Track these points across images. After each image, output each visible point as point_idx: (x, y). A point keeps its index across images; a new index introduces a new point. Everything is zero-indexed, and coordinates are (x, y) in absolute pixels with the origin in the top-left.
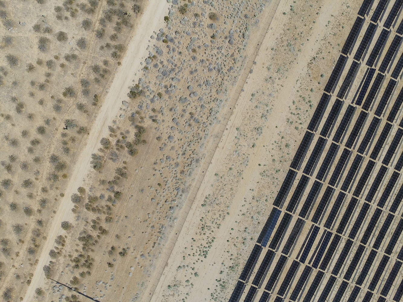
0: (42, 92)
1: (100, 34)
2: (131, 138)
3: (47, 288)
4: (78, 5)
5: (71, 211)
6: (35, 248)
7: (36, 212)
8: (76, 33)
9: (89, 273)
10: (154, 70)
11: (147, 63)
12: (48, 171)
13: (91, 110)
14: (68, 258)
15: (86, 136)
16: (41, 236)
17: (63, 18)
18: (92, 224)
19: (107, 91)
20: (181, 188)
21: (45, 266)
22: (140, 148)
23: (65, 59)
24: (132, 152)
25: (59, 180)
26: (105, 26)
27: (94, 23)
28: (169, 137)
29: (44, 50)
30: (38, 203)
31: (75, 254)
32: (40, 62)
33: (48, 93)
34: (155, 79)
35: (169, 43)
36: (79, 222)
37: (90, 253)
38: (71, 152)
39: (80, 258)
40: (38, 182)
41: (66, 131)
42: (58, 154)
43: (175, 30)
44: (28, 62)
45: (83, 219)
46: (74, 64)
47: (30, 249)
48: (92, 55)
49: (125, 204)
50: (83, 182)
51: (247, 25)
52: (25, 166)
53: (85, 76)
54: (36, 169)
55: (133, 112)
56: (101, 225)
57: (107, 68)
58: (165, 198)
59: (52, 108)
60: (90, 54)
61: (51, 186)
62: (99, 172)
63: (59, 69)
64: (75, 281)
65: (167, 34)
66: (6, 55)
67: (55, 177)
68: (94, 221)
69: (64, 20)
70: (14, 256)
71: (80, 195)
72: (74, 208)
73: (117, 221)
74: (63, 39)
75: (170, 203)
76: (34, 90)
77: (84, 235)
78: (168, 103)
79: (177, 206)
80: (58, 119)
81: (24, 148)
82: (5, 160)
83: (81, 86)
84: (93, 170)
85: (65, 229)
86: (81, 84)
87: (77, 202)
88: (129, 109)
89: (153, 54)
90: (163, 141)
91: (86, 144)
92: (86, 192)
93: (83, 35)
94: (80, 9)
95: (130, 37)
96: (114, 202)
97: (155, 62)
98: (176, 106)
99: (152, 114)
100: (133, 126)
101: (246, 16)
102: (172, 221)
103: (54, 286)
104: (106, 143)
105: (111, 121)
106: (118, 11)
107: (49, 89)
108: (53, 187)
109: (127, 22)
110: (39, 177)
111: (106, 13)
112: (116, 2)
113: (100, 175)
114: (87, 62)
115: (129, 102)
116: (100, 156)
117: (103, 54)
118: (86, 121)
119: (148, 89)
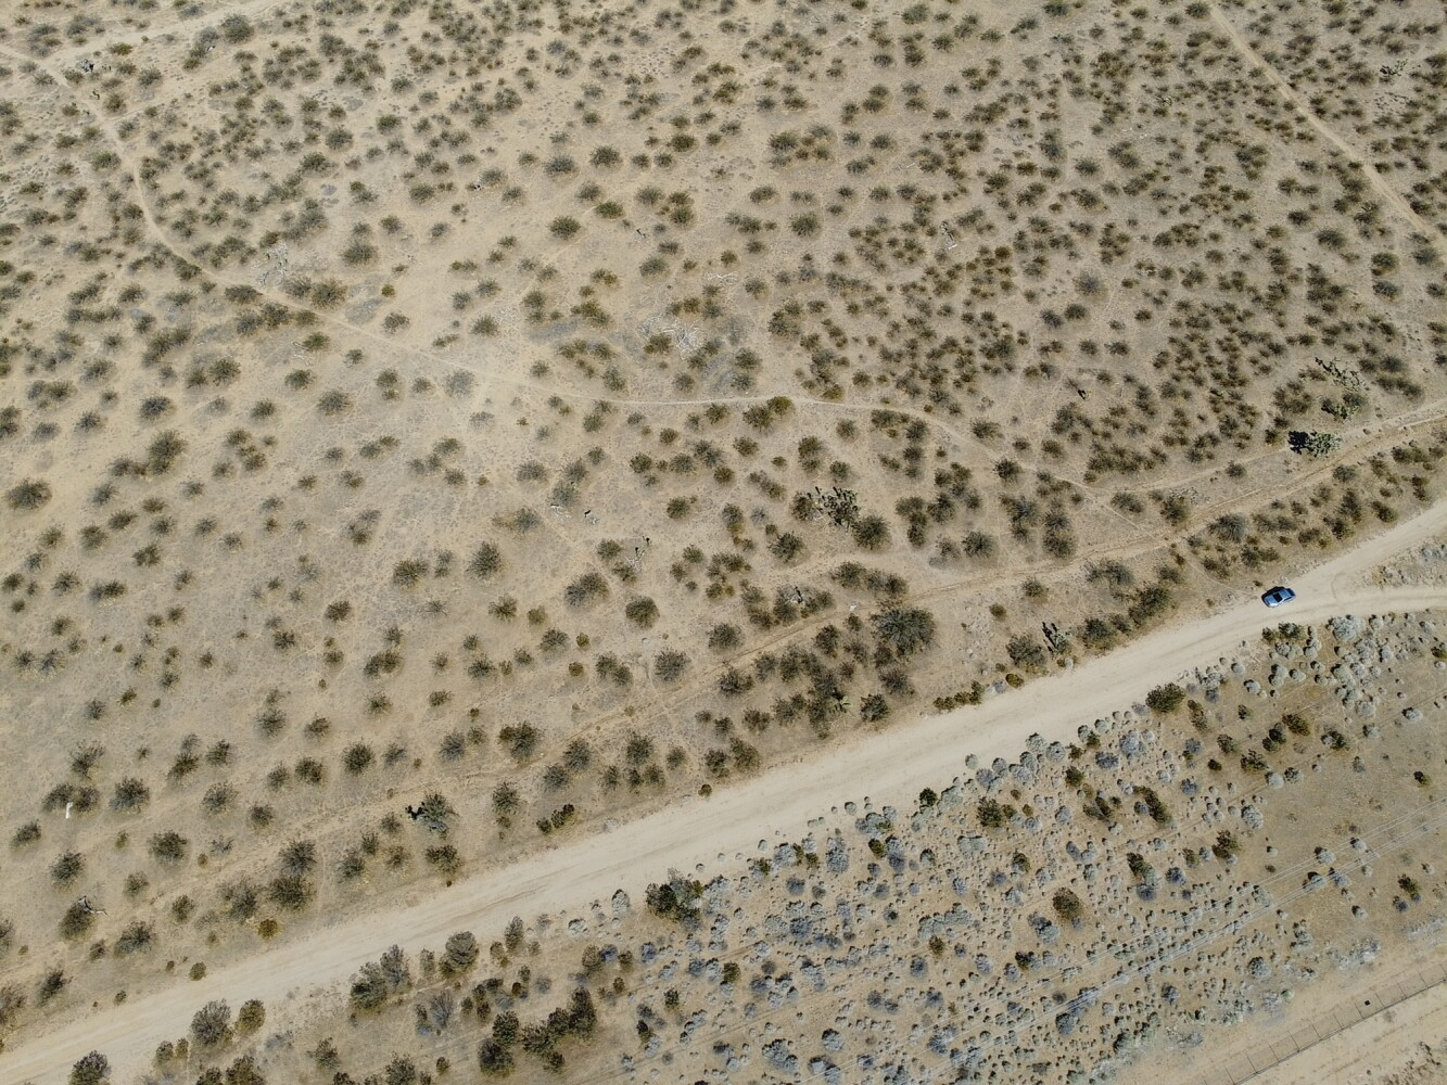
0: (468, 680)
1: (733, 686)
2: (534, 1013)
4: (744, 584)
5: (155, 1046)
7: (88, 944)
8: (682, 634)
10: (783, 891)
11: (778, 858)
12: (250, 871)
13: (521, 833)
15: (437, 881)
17: (687, 580)
19: (609, 825)
22: (526, 1069)
23: (596, 662)
24: (493, 1058)
25: (242, 923)
26: (762, 678)
27: (742, 649)
29: (572, 602)
30: (125, 925)
32: (536, 617)
33: (478, 695)
34: (760, 919)
35: (883, 863)
38: (357, 884)
40: (197, 869)
41: (407, 820)
42: (323, 853)
43: (929, 843)
44: (512, 594)
46: (602, 690)
48: (666, 711)
50: (283, 996)
51: (1153, 1019)
52: (219, 800)
53: (597, 742)
54: (232, 834)
55: (616, 944)
57: (666, 772)
59: (442, 737)
61: (210, 918)
62: (353, 1016)
63: (561, 667)
65: (897, 832)
66: (488, 541)
67: (247, 905)
69: (682, 585)
71: (231, 1026)
72: (175, 1045)
74: (640, 620)
76: (457, 658)
78: (728, 1018)
80: (424, 771)
81: (273, 759)
82: (205, 739)
83: (561, 754)
84: (346, 990)
86: (566, 749)
87: (199, 1037)
88: (616, 926)
89: (815, 850)
91: (410, 904)
92: (254, 1038)
93: (694, 652)
94: (742, 596)
95: (795, 757)
97: (801, 872)
98: (745, 1052)
99: (658, 1006)
100: (574, 986)
101: (1167, 991)
104: (462, 953)
105: (539, 912)
106: (824, 674)
107: (488, 689)
108: (207, 925)
109: (821, 716)
110: (214, 863)
111: (794, 654)
112: (840, 652)
113: (344, 1027)
114: (637, 713)
115: (632, 908)
116: (406, 974)
117: (691, 733)
118: (480, 845)
119: (717, 925)
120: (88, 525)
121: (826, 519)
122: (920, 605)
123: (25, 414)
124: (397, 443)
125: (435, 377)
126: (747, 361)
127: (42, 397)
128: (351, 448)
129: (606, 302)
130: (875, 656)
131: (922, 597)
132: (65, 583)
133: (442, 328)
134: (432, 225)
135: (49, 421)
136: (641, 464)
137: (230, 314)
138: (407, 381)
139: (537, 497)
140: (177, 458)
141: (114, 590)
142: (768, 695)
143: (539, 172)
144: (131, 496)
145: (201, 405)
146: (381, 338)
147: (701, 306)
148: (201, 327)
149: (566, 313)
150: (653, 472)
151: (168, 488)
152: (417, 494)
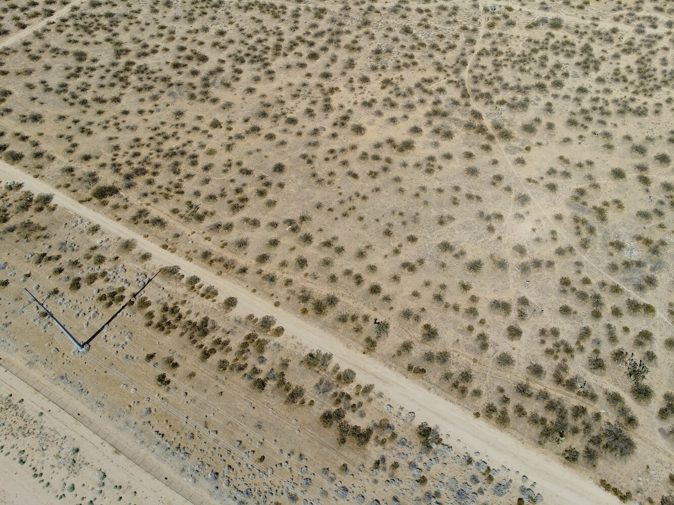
0: (431, 297)
1: (523, 390)
2: (352, 419)
3: (147, 267)
4: (564, 360)
5: (250, 313)
6: (209, 260)
7: (259, 268)
8: (521, 354)
9: (149, 325)
10: (468, 477)
11: (478, 464)
12: (315, 291)
13: (401, 362)
14: (182, 299)
15: (361, 348)
16: (223, 269)
17: (543, 338)
18: (223, 340)
19: (432, 389)
20: (248, 500)
21: (179, 268)
22: (332, 433)
23: (480, 333)
24: (327, 418)
25: (300, 302)
26: (537, 398)
27: (539, 381)
28: (345, 489)
29: (492, 306)
30: (271, 272)
31: (184, 309)
32: (474, 299)
33: (430, 305)
34: (450, 475)
36: (232, 322)
37: (179, 330)
39: (177, 315)
40: (302, 276)
41: (372, 322)
42: (339, 306)
44: (473, 284)
45: (235, 327)
46: (472, 344)
47: (210, 253)
48: (488, 374)
49: (243, 395)
50: (291, 335)
52: (327, 263)
53: (454, 360)
54: (321, 276)
55: (396, 428)
56: (217, 352)
57: (469, 394)
58: (235, 466)
59: (406, 307)
60: (489, 370)
61: (293, 292)
62: (302, 362)
63: (466, 323)
64: (144, 304)
66: (482, 260)
67: (305, 299)
68: (226, 343)
69: (539, 338)
70: (206, 235)
71: (271, 328)
72: (255, 318)
73: (217, 378)
74: (511, 334)
75: (226, 475)
76: (434, 287)
77: (210, 325)
78: (408, 494)
79: (217, 487)
80: (391, 313)
81: (352, 266)
82: (340, 241)
83: (438, 351)
84: (307, 352)
85: (225, 301)
86: (441, 351)
87: (262, 322)
88: (401, 422)
89: (495, 477)
90: (338, 475)
91: (348, 347)
92: (274, 338)
93: (519, 364)
94: (559, 364)
95: (522, 439)
96: (250, 378)
97: (482, 478)
99: (389, 463)
100: (371, 425)
102: (193, 473)
103: (146, 276)
104: (347, 377)
105: (382, 391)
106: (564, 422)
107: (435, 306)
108: (290, 293)
109: (547, 435)
110: (308, 279)
111: (559, 403)
112: (580, 421)
113: (297, 362)
114: (477, 364)
115: (412, 423)
116: (327, 366)
117: (490, 390)
118: (385, 352)
119: (433, 460)
120: (366, 151)
121: (625, 369)
122: (635, 439)
123: (378, 104)
124: (481, 201)
125: (516, 190)
126: (651, 281)
127: (387, 103)
128: (464, 190)
129: (611, 213)
130: (593, 437)
131: (640, 438)
132: (345, 163)
133: (535, 175)
134: (566, 136)
135: (382, 111)
136: (565, 282)
137: (467, 119)
138: (505, 183)
139: (514, 260)
140: (408, 151)
141: (355, 176)
142: (533, 407)
143: (628, 145)
144: (386, 152)
145: (431, 140)
146: (510, 162)
147: (652, 246)
148: (454, 116)
149: (590, 206)
150: (567, 288)
151: (397, 158)
152: (473, 224)
